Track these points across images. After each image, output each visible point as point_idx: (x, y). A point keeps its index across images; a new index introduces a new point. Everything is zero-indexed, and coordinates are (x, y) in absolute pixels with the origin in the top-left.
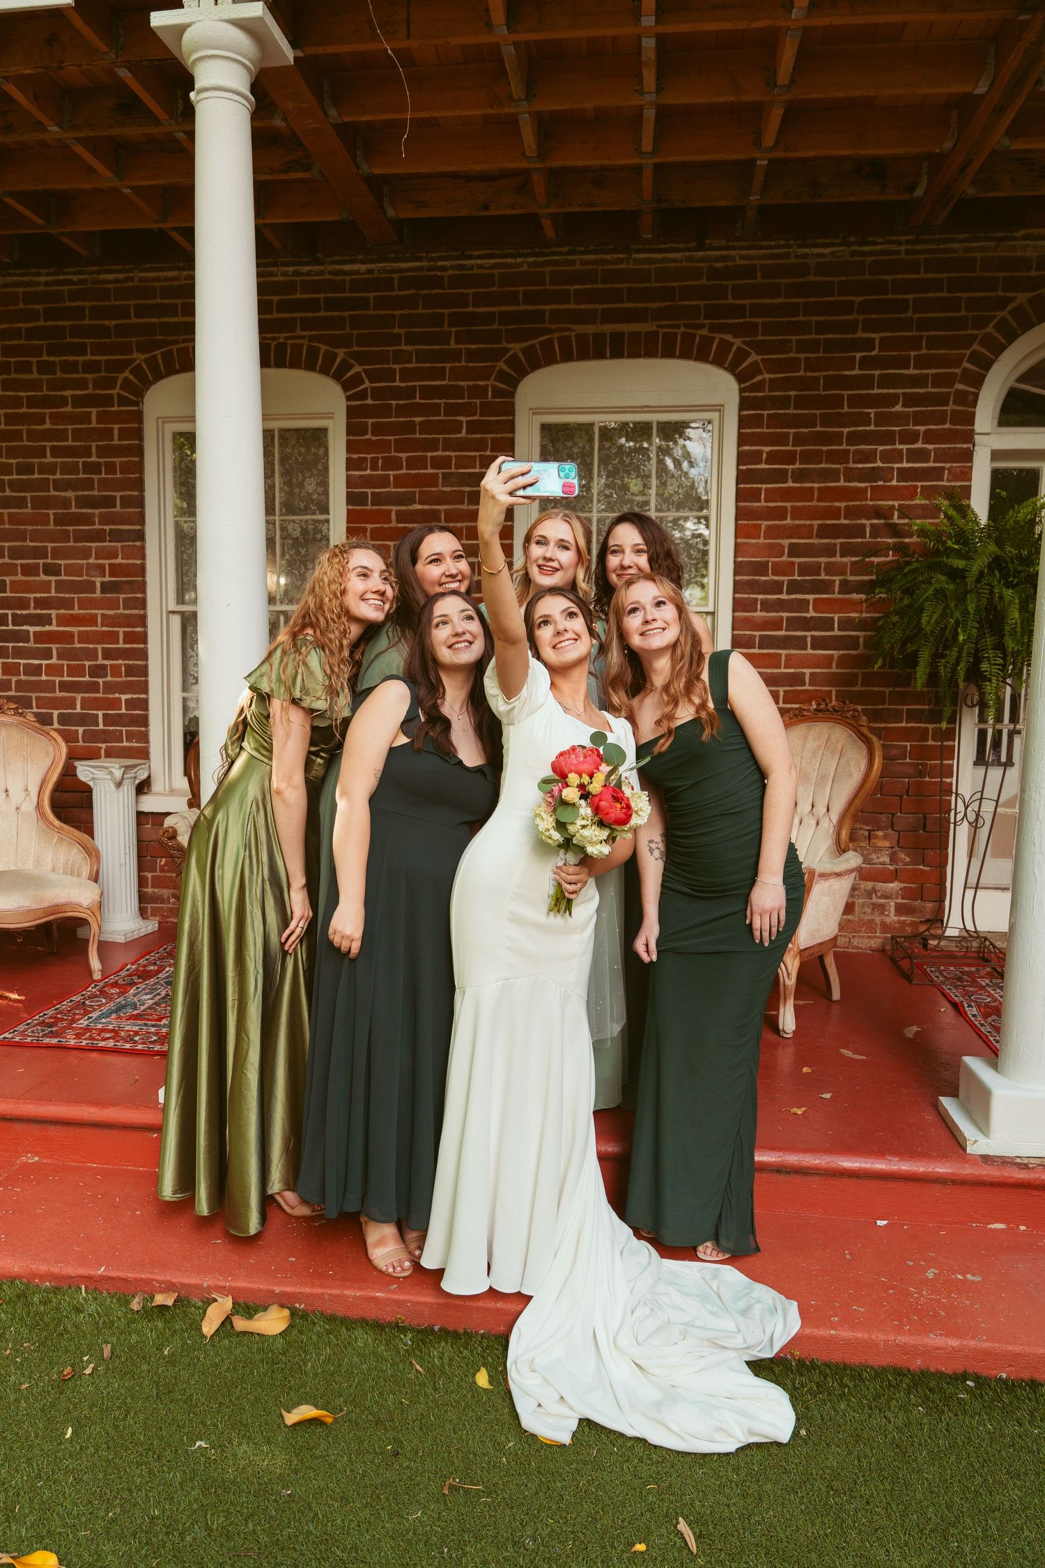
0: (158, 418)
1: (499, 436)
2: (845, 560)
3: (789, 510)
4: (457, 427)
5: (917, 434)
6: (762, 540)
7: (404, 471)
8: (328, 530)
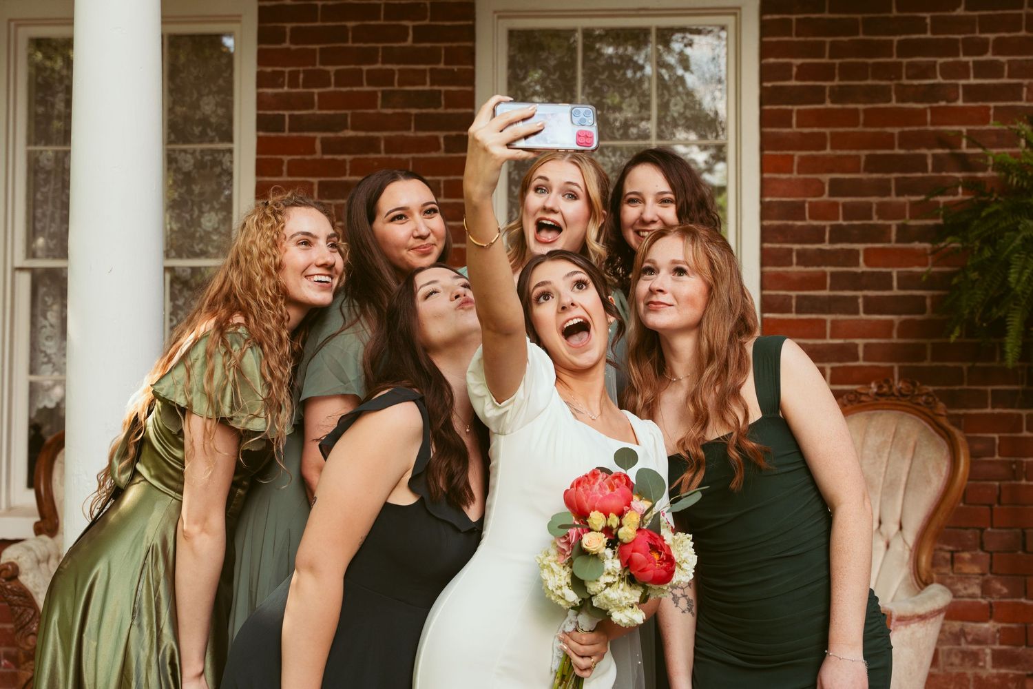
0: (10, 20)
1: (455, 45)
2: (902, 199)
3: (828, 137)
4: (402, 34)
5: (985, 42)
6: (795, 175)
7: (332, 88)
8: (232, 162)
